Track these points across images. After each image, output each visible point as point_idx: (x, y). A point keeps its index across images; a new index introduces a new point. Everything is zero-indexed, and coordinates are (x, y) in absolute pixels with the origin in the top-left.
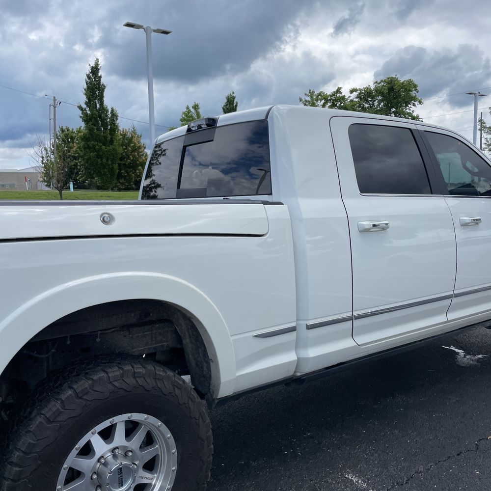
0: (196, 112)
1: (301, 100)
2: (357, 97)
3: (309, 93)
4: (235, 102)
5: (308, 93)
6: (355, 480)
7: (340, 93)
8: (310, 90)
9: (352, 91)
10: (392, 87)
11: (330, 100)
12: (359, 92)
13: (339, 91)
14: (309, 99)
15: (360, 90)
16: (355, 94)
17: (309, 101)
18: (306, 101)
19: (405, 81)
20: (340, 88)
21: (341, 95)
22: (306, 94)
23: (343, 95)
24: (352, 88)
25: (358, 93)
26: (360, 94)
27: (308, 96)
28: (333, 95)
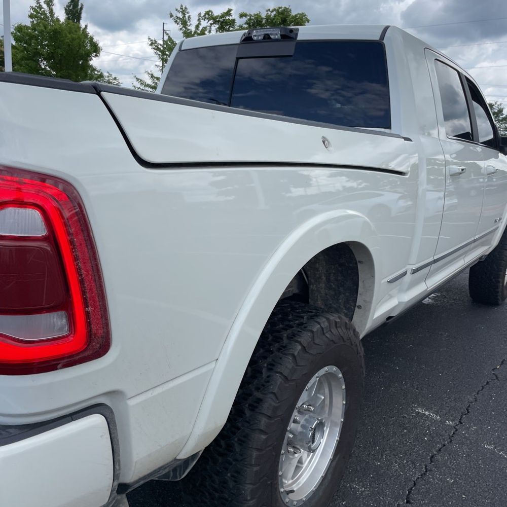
0: (50, 9)
1: (171, 16)
2: (245, 23)
3: (181, 9)
4: (80, 4)
5: (179, 9)
6: (427, 413)
7: (230, 15)
8: (182, 6)
9: (242, 16)
10: (285, 18)
11: (219, 21)
12: (249, 18)
13: (228, 13)
14: (180, 15)
15: (251, 15)
16: (245, 19)
17: (180, 18)
18: (178, 18)
19: (299, 14)
20: (231, 10)
21: (231, 18)
22: (177, 10)
23: (233, 18)
24: (242, 11)
25: (247, 19)
26: (249, 20)
27: (179, 12)
28: (223, 16)
